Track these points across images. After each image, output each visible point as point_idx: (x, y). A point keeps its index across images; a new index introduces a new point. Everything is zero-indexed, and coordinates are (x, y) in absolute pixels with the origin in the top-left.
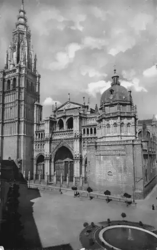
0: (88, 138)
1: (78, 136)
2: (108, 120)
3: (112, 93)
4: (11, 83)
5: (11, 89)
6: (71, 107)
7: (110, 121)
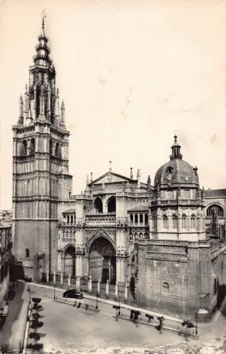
0: (136, 228)
1: (122, 225)
2: (164, 210)
3: (170, 172)
4: (29, 146)
5: (28, 154)
6: (113, 181)
7: (167, 211)
